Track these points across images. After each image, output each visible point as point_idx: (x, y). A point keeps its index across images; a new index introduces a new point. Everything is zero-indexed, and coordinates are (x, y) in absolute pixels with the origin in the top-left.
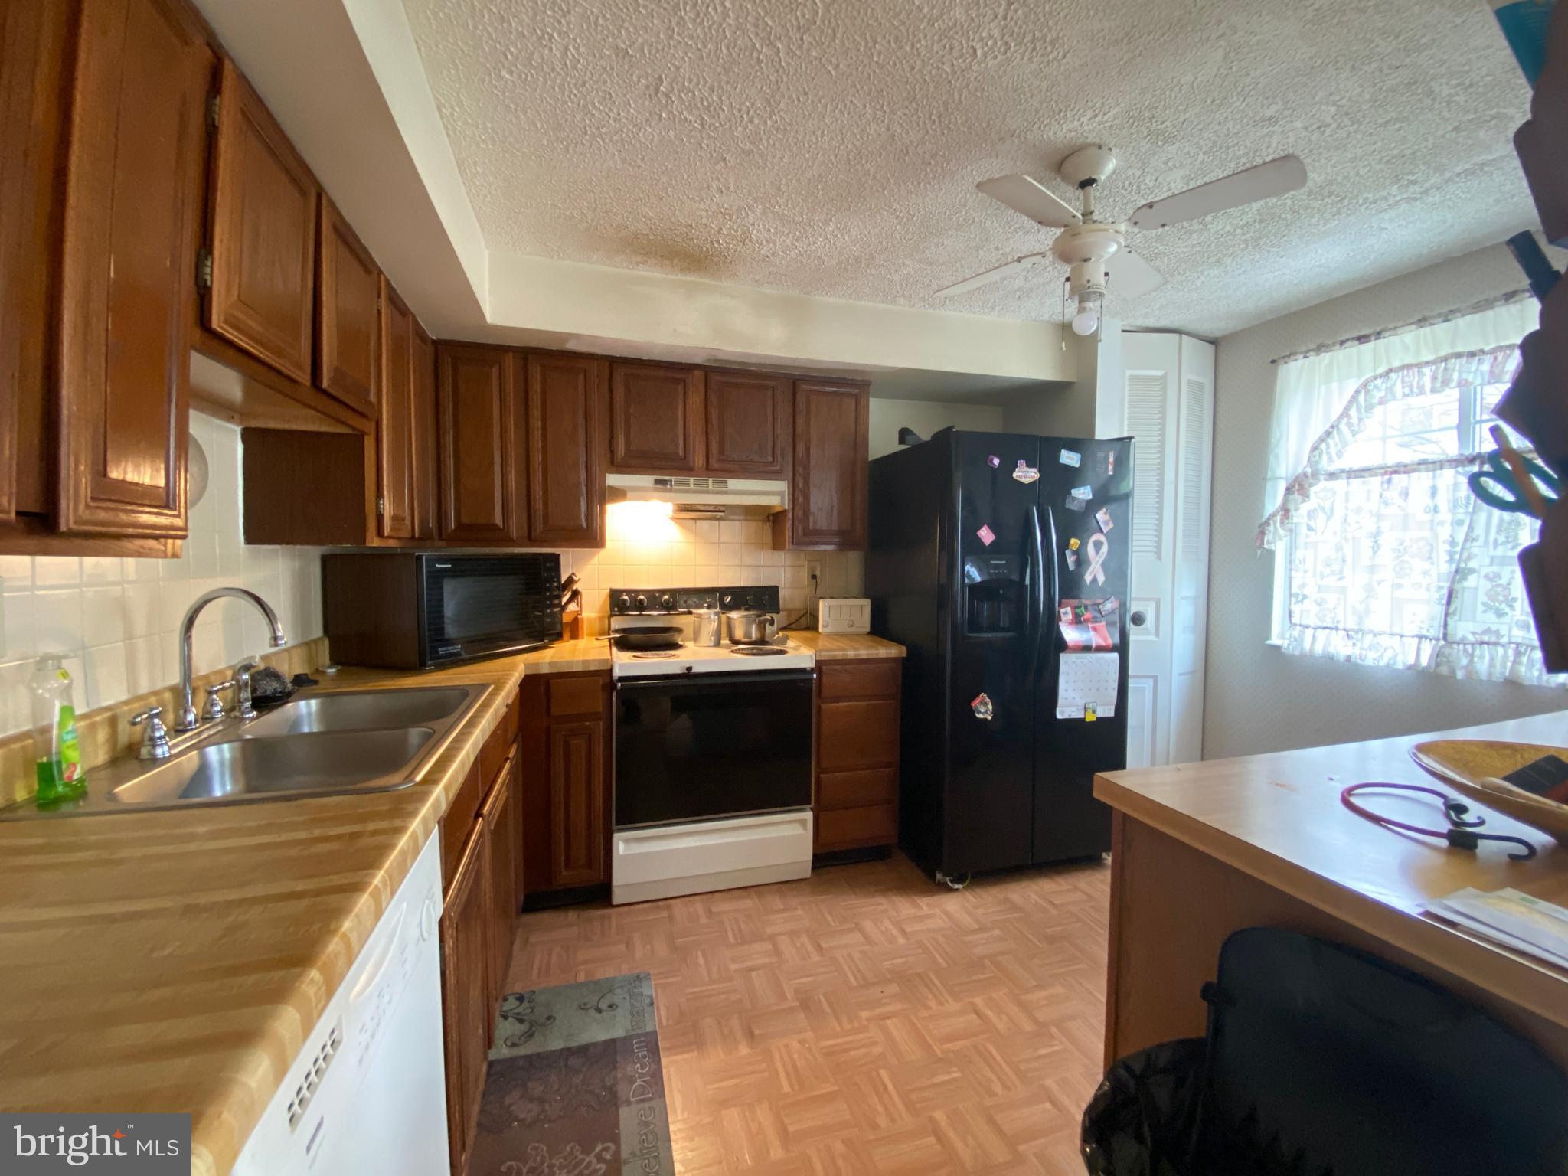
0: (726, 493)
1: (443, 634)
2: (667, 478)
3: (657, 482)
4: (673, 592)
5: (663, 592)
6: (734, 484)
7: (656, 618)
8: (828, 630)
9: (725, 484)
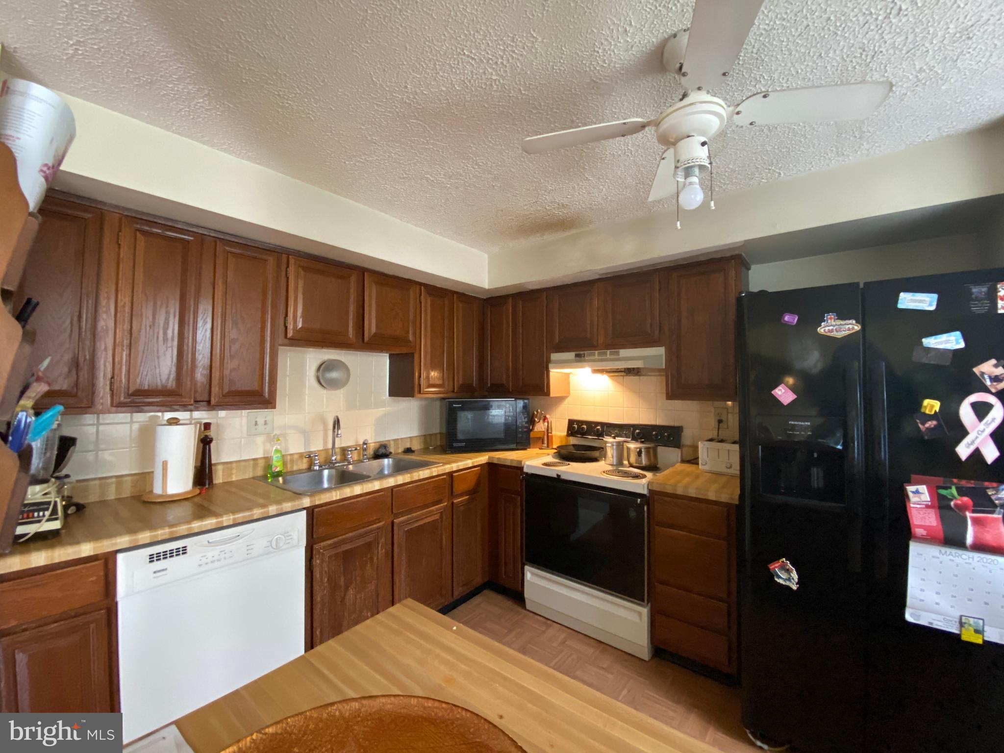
0: (619, 360)
1: (456, 437)
2: (582, 353)
3: (577, 356)
4: (603, 424)
5: (598, 424)
6: (623, 353)
7: (590, 440)
8: (706, 468)
9: (618, 353)
